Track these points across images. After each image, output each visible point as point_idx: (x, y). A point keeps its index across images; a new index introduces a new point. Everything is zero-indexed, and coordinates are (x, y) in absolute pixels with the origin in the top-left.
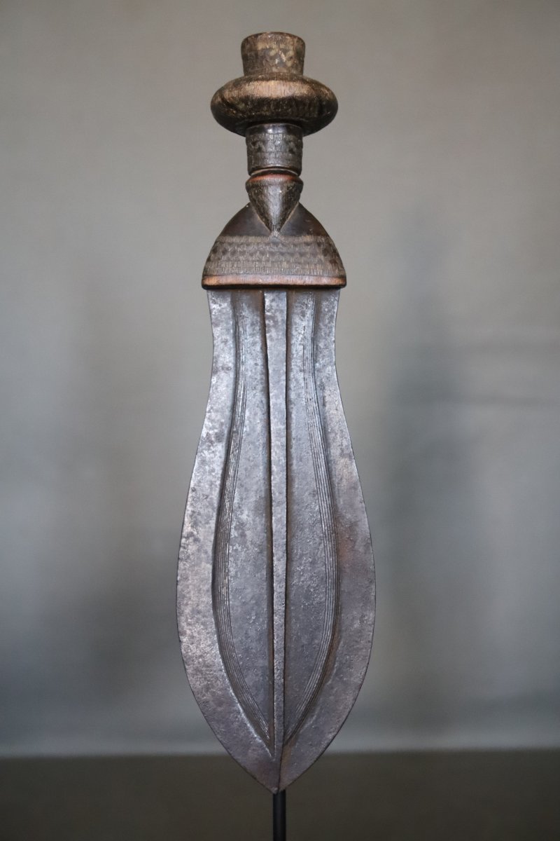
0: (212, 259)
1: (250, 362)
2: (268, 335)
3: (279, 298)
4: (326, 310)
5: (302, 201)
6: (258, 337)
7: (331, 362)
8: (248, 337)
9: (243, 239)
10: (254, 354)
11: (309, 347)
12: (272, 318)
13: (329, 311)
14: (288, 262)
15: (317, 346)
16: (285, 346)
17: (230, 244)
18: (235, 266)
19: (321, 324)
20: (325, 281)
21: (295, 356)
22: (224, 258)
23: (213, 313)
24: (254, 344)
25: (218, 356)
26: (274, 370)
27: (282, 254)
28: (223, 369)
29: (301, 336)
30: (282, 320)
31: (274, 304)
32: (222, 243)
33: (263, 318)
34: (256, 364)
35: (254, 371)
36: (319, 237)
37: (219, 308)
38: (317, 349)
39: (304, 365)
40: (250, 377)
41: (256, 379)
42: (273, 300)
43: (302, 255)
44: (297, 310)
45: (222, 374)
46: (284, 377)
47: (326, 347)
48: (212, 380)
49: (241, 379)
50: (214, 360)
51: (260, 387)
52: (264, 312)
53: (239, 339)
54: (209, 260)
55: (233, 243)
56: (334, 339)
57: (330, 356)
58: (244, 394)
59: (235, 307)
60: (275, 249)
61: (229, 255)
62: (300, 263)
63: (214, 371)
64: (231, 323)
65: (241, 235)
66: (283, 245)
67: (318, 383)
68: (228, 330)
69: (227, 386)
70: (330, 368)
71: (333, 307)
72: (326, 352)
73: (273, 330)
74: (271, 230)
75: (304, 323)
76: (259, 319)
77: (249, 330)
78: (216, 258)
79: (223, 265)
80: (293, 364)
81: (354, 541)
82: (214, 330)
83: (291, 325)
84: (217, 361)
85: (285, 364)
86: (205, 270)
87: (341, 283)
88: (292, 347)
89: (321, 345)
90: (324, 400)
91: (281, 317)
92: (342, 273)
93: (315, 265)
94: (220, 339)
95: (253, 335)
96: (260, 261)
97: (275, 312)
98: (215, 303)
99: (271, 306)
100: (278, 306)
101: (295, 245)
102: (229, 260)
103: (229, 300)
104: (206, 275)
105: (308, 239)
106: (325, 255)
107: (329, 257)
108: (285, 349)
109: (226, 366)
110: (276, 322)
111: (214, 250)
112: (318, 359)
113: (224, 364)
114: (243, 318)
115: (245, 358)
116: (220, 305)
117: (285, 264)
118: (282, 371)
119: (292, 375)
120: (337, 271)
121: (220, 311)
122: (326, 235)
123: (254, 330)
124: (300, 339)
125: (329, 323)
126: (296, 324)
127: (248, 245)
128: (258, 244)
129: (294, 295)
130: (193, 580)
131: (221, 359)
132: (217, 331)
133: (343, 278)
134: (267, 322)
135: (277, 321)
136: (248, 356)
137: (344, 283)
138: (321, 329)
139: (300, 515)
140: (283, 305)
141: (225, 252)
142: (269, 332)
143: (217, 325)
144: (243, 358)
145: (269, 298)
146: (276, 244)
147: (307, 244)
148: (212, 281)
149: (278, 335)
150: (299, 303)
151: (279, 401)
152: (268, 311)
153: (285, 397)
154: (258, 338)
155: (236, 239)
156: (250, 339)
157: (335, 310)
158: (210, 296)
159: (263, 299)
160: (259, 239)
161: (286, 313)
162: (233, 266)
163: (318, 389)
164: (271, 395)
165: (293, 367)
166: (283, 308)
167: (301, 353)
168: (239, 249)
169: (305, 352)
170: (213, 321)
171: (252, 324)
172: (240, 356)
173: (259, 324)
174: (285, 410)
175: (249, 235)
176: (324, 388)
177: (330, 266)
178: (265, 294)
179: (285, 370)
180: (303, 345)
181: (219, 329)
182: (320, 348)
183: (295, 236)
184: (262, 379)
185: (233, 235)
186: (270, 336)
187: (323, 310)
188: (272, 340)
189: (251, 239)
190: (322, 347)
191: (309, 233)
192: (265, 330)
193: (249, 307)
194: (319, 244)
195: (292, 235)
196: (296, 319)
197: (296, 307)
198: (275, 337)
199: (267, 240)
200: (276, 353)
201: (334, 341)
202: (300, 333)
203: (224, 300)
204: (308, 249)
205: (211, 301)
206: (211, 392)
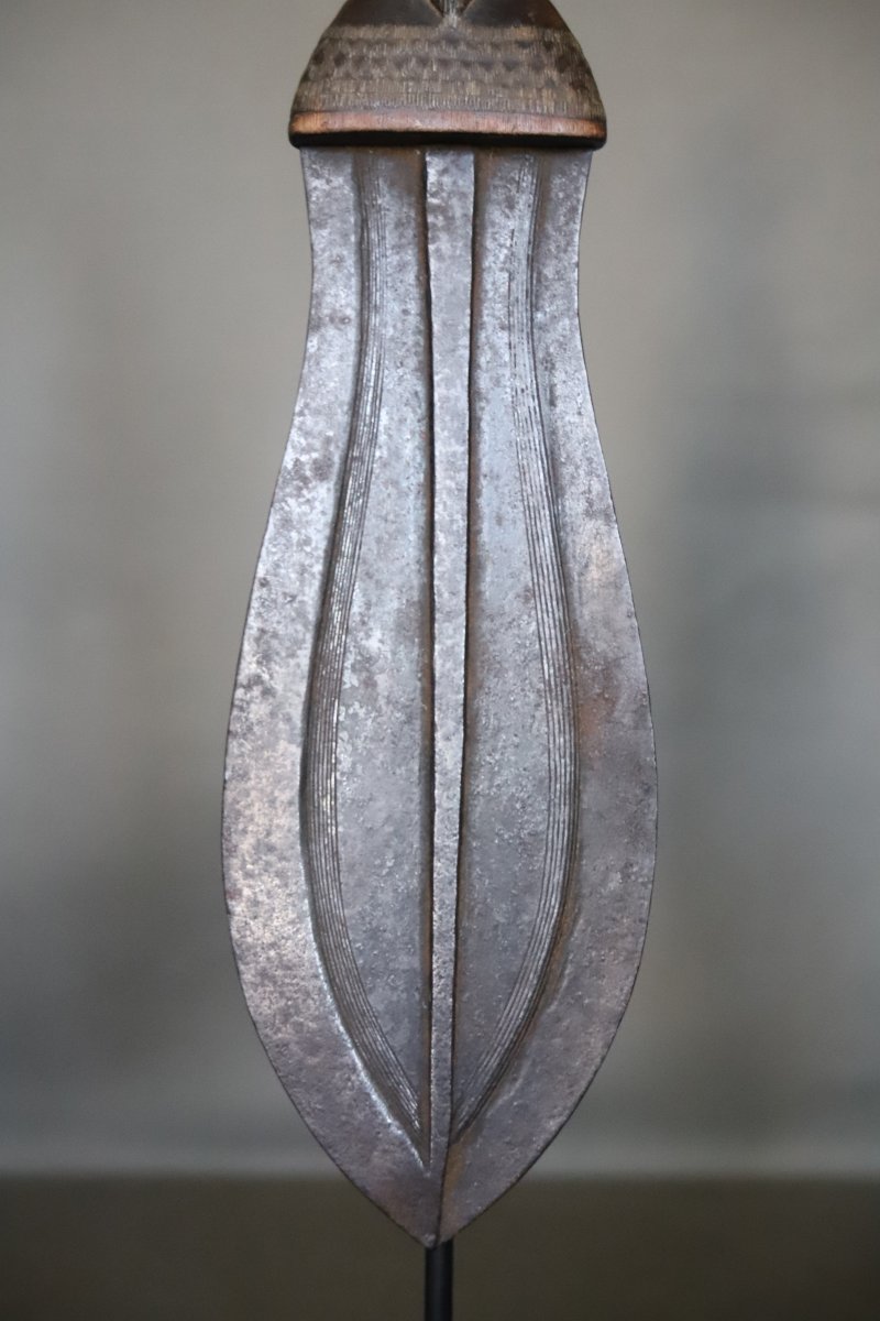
0: (311, 75)
1: (394, 307)
2: (431, 247)
3: (457, 166)
4: (561, 195)
6: (410, 252)
7: (568, 309)
8: (389, 253)
9: (381, 32)
10: (402, 290)
11: (522, 276)
12: (443, 210)
13: (568, 197)
14: (480, 82)
15: (539, 273)
16: (469, 271)
17: (352, 43)
18: (363, 89)
19: (549, 228)
20: (559, 128)
21: (491, 294)
22: (338, 73)
23: (314, 199)
24: (402, 267)
25: (323, 293)
26: (444, 324)
27: (467, 64)
28: (332, 320)
29: (505, 251)
30: (465, 215)
31: (446, 179)
32: (334, 41)
33: (423, 210)
34: (405, 312)
35: (399, 325)
36: (549, 31)
37: (326, 187)
38: (539, 281)
39: (510, 314)
40: (392, 339)
41: (405, 344)
42: (445, 171)
43: (510, 66)
44: (498, 195)
45: (331, 332)
46: (465, 341)
47: (560, 276)
48: (309, 344)
49: (371, 343)
50: (314, 298)
51: (412, 362)
52: (425, 198)
53: (369, 256)
54: (305, 78)
55: (359, 39)
56: (575, 259)
57: (568, 297)
58: (377, 376)
59: (361, 186)
60: (452, 54)
61: (349, 66)
62: (505, 86)
63: (313, 325)
64: (352, 220)
65: (376, 23)
66: (468, 44)
67: (540, 355)
68: (345, 236)
69: (341, 358)
70: (567, 321)
71: (577, 190)
72: (558, 288)
73: (444, 236)
74: (442, 12)
75: (512, 224)
76: (413, 214)
77: (391, 238)
78: (321, 74)
79: (336, 89)
80: (485, 312)
81: (612, 702)
82: (314, 236)
83: (484, 228)
84: (320, 304)
85: (468, 311)
86: (297, 100)
87: (595, 132)
88: (485, 275)
89: (549, 272)
90: (552, 392)
91: (462, 209)
92: (596, 113)
93: (539, 90)
94: (327, 254)
95: (398, 248)
96: (417, 79)
97: (449, 197)
98: (318, 176)
99: (440, 184)
100: (455, 183)
101: (495, 46)
102: (348, 76)
103: (348, 169)
104: (298, 111)
105: (525, 33)
106: (561, 71)
107: (568, 76)
108: (468, 279)
109: (340, 315)
110: (450, 220)
111: (318, 58)
112: (541, 302)
113: (334, 310)
114: (379, 211)
115: (382, 296)
116: (328, 182)
117: (472, 88)
118: (461, 328)
119: (482, 336)
120: (586, 107)
121: (328, 194)
122: (563, 28)
123: (401, 236)
124: (502, 257)
125: (567, 223)
126: (493, 224)
127: (392, 44)
128: (414, 42)
129: (491, 161)
130: (259, 779)
131: (328, 299)
132: (321, 237)
133: (600, 121)
134: (430, 219)
135: (453, 218)
136: (389, 294)
137: (601, 134)
138: (548, 238)
139: (495, 642)
140: (467, 183)
141: (340, 60)
142: (434, 242)
143: (321, 226)
144: (376, 298)
145: (435, 166)
146: (452, 41)
147: (522, 44)
148: (312, 125)
149: (453, 247)
150: (501, 178)
151: (453, 392)
152: (433, 195)
153: (466, 383)
154: (410, 256)
155: (364, 32)
156: (394, 259)
157: (582, 197)
158: (307, 162)
159: (424, 167)
160: (415, 32)
161: (472, 199)
162: (357, 89)
163: (540, 367)
164: (436, 378)
165: (485, 319)
166: (465, 190)
167: (503, 290)
168: (372, 54)
169: (513, 285)
170: (314, 215)
171: (399, 224)
172: (370, 295)
173: (413, 224)
174: (467, 412)
175: (392, 22)
176: (553, 367)
177: (570, 95)
178: (428, 159)
179: (468, 325)
180: (508, 271)
181: (325, 232)
182: (546, 278)
183: (495, 25)
184: (417, 344)
185: (360, 23)
186: (438, 250)
187: (553, 195)
188: (441, 258)
189: (400, 32)
190: (550, 277)
191: (526, 21)
192: (426, 237)
193: (392, 185)
194: (549, 46)
195: (489, 24)
196: (495, 214)
197: (495, 187)
198: (448, 250)
199: (435, 33)
200: (449, 287)
201: (577, 265)
202: (501, 246)
203: (338, 170)
204: (523, 55)
205: (308, 173)
206: (305, 371)
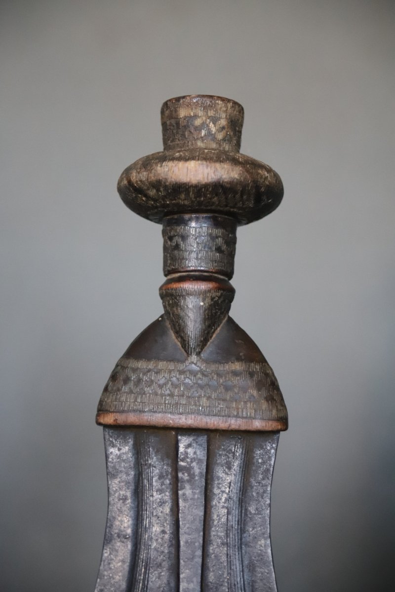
0: (110, 388)
1: (156, 529)
2: (180, 492)
3: (197, 442)
4: (260, 461)
5: (232, 314)
6: (167, 494)
7: (264, 534)
8: (155, 494)
9: (151, 365)
10: (162, 519)
11: (235, 512)
12: (188, 470)
13: (264, 463)
14: (209, 398)
15: (246, 510)
16: (202, 508)
17: (135, 370)
18: (139, 400)
19: (253, 482)
20: (257, 424)
21: (216, 523)
22: (125, 389)
23: (110, 460)
24: (162, 503)
25: (114, 518)
26: (187, 542)
27: (201, 387)
28: (119, 536)
29: (225, 495)
30: (201, 473)
31: (190, 450)
32: (123, 368)
33: (176, 469)
34: (164, 532)
35: (160, 540)
36: (252, 364)
37: (117, 452)
38: (246, 515)
39: (227, 536)
40: (155, 549)
41: (163, 552)
42: (189, 446)
43: (227, 389)
44: (222, 460)
45: (118, 544)
46: (199, 553)
47: (259, 511)
48: (105, 551)
49: (142, 550)
50: (109, 523)
51: (166, 565)
52: (177, 462)
53: (142, 495)
54: (106, 389)
55: (137, 369)
56: (268, 502)
57: (263, 525)
58: (145, 572)
59: (139, 452)
60: (192, 380)
61: (131, 384)
62: (224, 400)
63: (107, 540)
64: (133, 473)
65: (149, 359)
66: (203, 375)
67: (246, 562)
68: (127, 483)
69: (123, 561)
70: (263, 542)
71: (270, 458)
72: (258, 519)
73: (187, 486)
74: (188, 354)
75: (229, 479)
76: (170, 470)
77: (155, 483)
78: (115, 388)
79: (123, 398)
80: (213, 533)
82: (110, 482)
83: (213, 480)
84: (112, 525)
85: (202, 533)
86: (101, 403)
87: (279, 427)
88: (213, 510)
89: (252, 509)
90: (253, 586)
91: (198, 469)
92: (282, 415)
93: (245, 403)
94: (117, 495)
95: (160, 491)
96: (171, 395)
97: (192, 462)
98: (114, 446)
99: (186, 453)
100: (195, 453)
101: (219, 375)
102: (131, 392)
103: (131, 442)
104: (102, 410)
105: (237, 366)
106: (259, 390)
107: (264, 393)
108: (202, 513)
109: (124, 533)
110: (192, 476)
111: (114, 377)
112: (247, 528)
113: (120, 530)
114: (149, 468)
115: (150, 522)
116: (119, 450)
117: (204, 401)
118: (197, 544)
119: (211, 549)
120: (274, 412)
121: (119, 457)
122: (262, 360)
123: (162, 484)
124: (223, 500)
125: (263, 479)
126: (218, 478)
127: (158, 372)
128: (170, 371)
131: (117, 523)
132: (115, 484)
133: (284, 419)
134: (180, 475)
135: (194, 474)
136: (154, 520)
138: (252, 487)
140: (202, 454)
141: (127, 380)
142: (182, 489)
143: (114, 476)
144: (146, 522)
145: (184, 442)
146: (193, 373)
147: (235, 374)
148: (109, 419)
149: (194, 493)
150: (224, 450)
151: (191, 586)
152: (183, 460)
153: (199, 580)
154: (167, 496)
155: (141, 364)
156: (157, 496)
157: (272, 463)
158: (107, 437)
159: (177, 443)
160: (171, 366)
161: (205, 463)
162: (136, 400)
163: (246, 570)
164: (181, 576)
165: (212, 538)
166: (202, 458)
167: (224, 520)
168: (145, 378)
169: (230, 517)
170: (110, 469)
171: (161, 477)
172: (143, 520)
173: (169, 477)
175: (158, 359)
176: (254, 568)
177: (264, 405)
178: (179, 437)
179: (202, 542)
180: (227, 508)
181: (116, 481)
182: (251, 513)
183: (220, 363)
184: (169, 553)
185: (138, 358)
186: (184, 494)
187: (255, 461)
188: (185, 500)
189: (161, 365)
190: (253, 512)
191: (239, 359)
192: (177, 486)
193: (157, 452)
194: (252, 375)
195: (216, 362)
196: (220, 472)
197: (220, 455)
198: (190, 493)
199: (182, 367)
200: (190, 518)
201: (270, 505)
202: (223, 492)
203: (126, 443)
204: (236, 381)
205: (108, 443)
206: (101, 568)
